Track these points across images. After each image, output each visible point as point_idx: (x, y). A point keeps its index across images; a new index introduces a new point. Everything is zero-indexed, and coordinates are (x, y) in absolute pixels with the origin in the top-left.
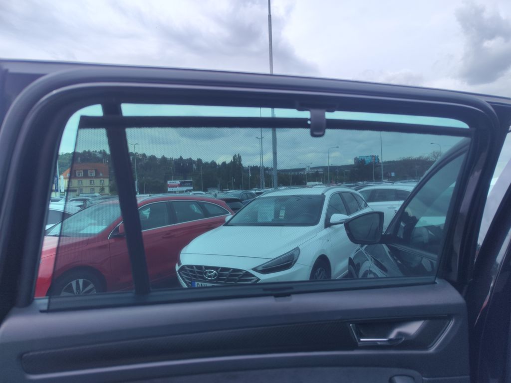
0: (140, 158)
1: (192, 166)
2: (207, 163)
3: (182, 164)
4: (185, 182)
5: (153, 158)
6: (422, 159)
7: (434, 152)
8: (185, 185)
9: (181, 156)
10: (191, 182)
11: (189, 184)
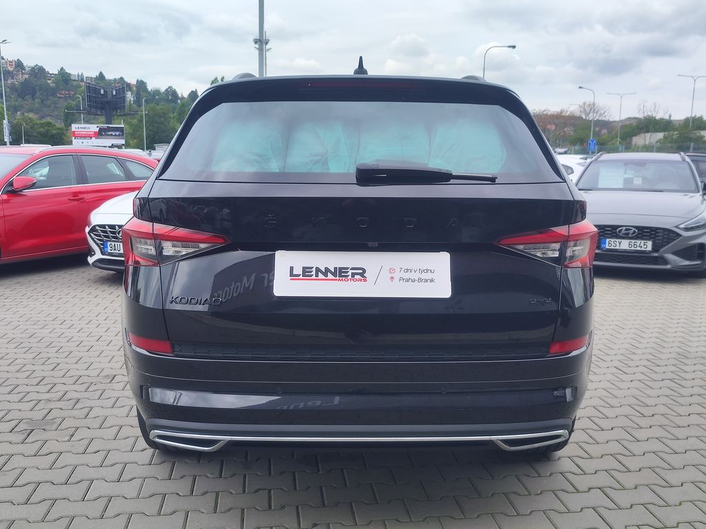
0: (11, 69)
1: (124, 98)
2: (157, 92)
3: (102, 92)
4: (110, 129)
5: (39, 72)
6: (564, 114)
7: (584, 104)
8: (109, 135)
9: (101, 72)
10: (121, 130)
11: (117, 133)
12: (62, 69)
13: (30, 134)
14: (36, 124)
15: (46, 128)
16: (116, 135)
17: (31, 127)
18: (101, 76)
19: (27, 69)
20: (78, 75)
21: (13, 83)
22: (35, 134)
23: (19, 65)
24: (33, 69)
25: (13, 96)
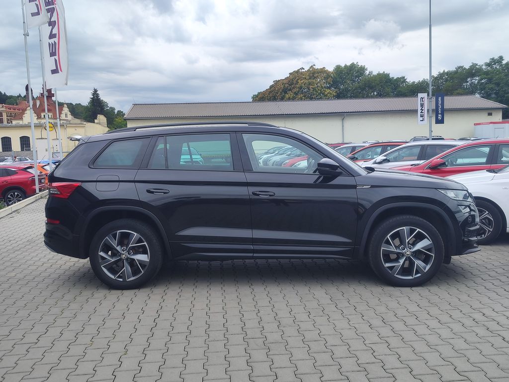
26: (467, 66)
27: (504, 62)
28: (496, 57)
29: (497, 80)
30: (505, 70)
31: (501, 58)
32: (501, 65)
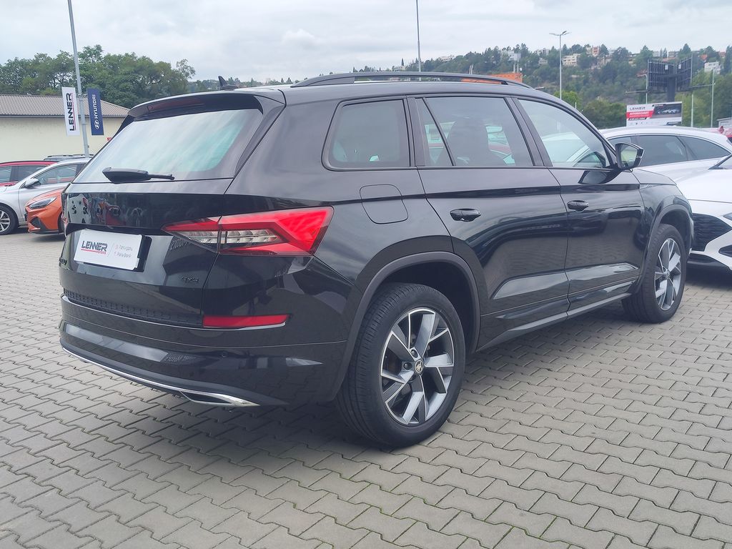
0: (595, 55)
1: (690, 71)
3: (667, 68)
4: (666, 107)
5: (622, 54)
8: (664, 113)
9: (686, 45)
10: (679, 107)
11: (674, 111)
12: (645, 47)
13: (598, 118)
14: (606, 108)
15: (614, 111)
16: (672, 113)
17: (600, 112)
18: (686, 49)
19: (610, 53)
20: (661, 51)
21: (595, 69)
22: (603, 118)
23: (603, 50)
24: (616, 52)
25: (595, 82)
26: (53, 55)
27: (103, 55)
28: (92, 46)
29: (100, 78)
30: (105, 65)
31: (99, 48)
32: (100, 59)
